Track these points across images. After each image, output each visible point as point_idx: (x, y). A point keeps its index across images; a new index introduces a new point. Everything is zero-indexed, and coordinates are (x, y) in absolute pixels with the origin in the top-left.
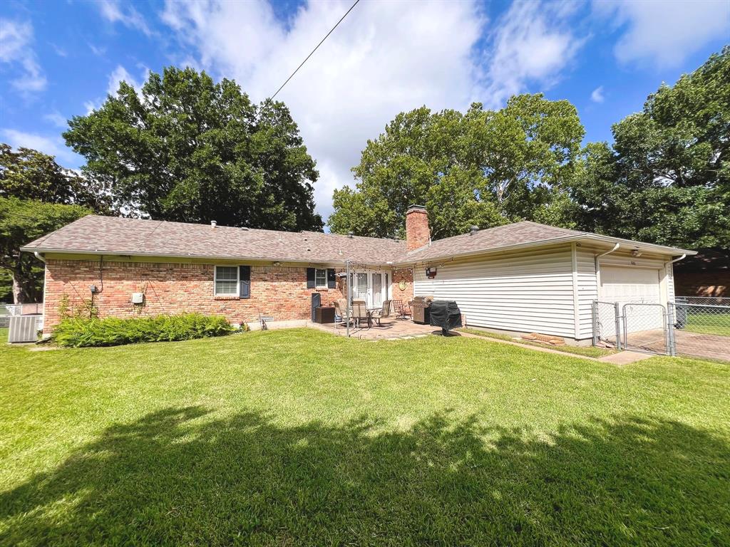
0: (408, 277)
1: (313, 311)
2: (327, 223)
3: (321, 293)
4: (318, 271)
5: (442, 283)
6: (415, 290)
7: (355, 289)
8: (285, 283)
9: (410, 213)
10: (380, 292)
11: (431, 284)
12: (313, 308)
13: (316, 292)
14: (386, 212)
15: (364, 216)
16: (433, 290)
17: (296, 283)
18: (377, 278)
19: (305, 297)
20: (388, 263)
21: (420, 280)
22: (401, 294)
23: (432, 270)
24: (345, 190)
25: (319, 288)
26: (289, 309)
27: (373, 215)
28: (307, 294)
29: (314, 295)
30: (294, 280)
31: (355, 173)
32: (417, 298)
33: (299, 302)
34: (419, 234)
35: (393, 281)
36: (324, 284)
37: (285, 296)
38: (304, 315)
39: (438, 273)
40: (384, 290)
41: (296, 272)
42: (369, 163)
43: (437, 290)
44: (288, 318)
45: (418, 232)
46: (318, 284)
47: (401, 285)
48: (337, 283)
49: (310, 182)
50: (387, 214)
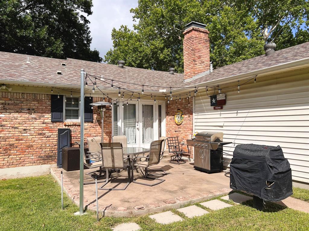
0: (185, 108)
1: (59, 152)
2: (104, 59)
3: (72, 129)
4: (69, 99)
5: (235, 115)
6: (194, 124)
7: (120, 123)
8: (16, 115)
9: (188, 32)
10: (152, 127)
11: (218, 116)
12: (59, 148)
13: (64, 127)
14: (162, 50)
15: (140, 52)
16: (221, 124)
17: (33, 116)
18: (148, 110)
19: (48, 133)
20: (161, 91)
21: (202, 111)
22: (177, 130)
23: (220, 97)
24: (123, 29)
25: (69, 121)
26: (23, 151)
27: (148, 51)
28: (51, 130)
29: (60, 131)
30: (30, 111)
31: (134, 15)
32: (198, 135)
33: (38, 141)
34: (199, 57)
35: (168, 114)
36: (77, 117)
37: (17, 134)
38: (46, 159)
39: (228, 102)
40: (156, 124)
41: (35, 99)
42: (146, 6)
43: (226, 124)
44: (21, 163)
45: (197, 54)
46: (68, 116)
47: (177, 119)
48: (95, 116)
49: (85, 15)
50: (162, 52)
